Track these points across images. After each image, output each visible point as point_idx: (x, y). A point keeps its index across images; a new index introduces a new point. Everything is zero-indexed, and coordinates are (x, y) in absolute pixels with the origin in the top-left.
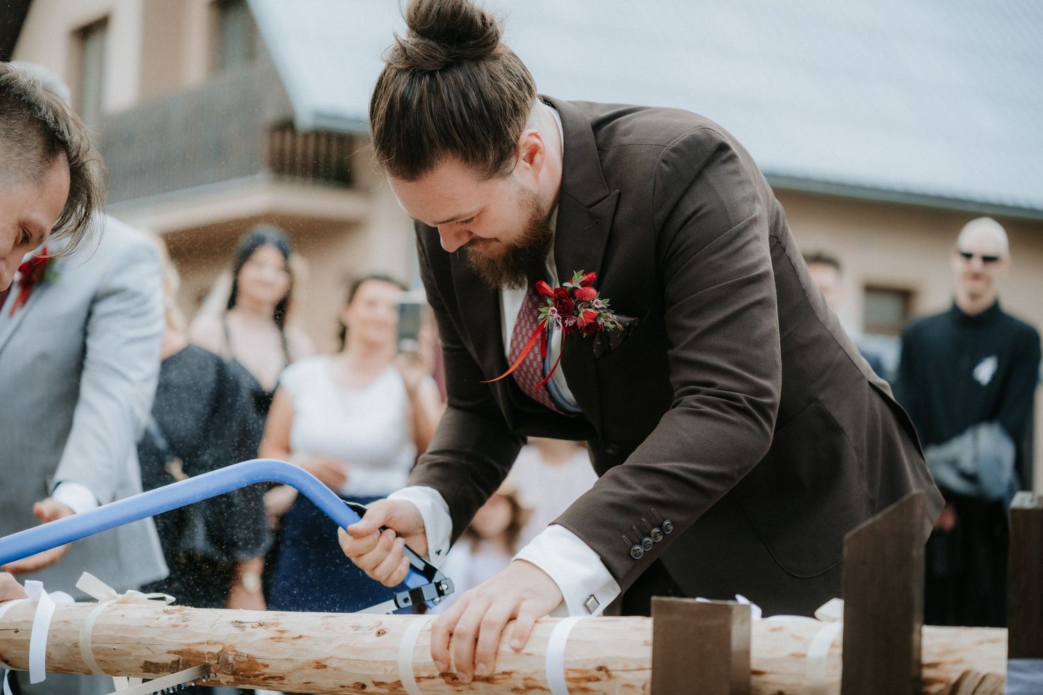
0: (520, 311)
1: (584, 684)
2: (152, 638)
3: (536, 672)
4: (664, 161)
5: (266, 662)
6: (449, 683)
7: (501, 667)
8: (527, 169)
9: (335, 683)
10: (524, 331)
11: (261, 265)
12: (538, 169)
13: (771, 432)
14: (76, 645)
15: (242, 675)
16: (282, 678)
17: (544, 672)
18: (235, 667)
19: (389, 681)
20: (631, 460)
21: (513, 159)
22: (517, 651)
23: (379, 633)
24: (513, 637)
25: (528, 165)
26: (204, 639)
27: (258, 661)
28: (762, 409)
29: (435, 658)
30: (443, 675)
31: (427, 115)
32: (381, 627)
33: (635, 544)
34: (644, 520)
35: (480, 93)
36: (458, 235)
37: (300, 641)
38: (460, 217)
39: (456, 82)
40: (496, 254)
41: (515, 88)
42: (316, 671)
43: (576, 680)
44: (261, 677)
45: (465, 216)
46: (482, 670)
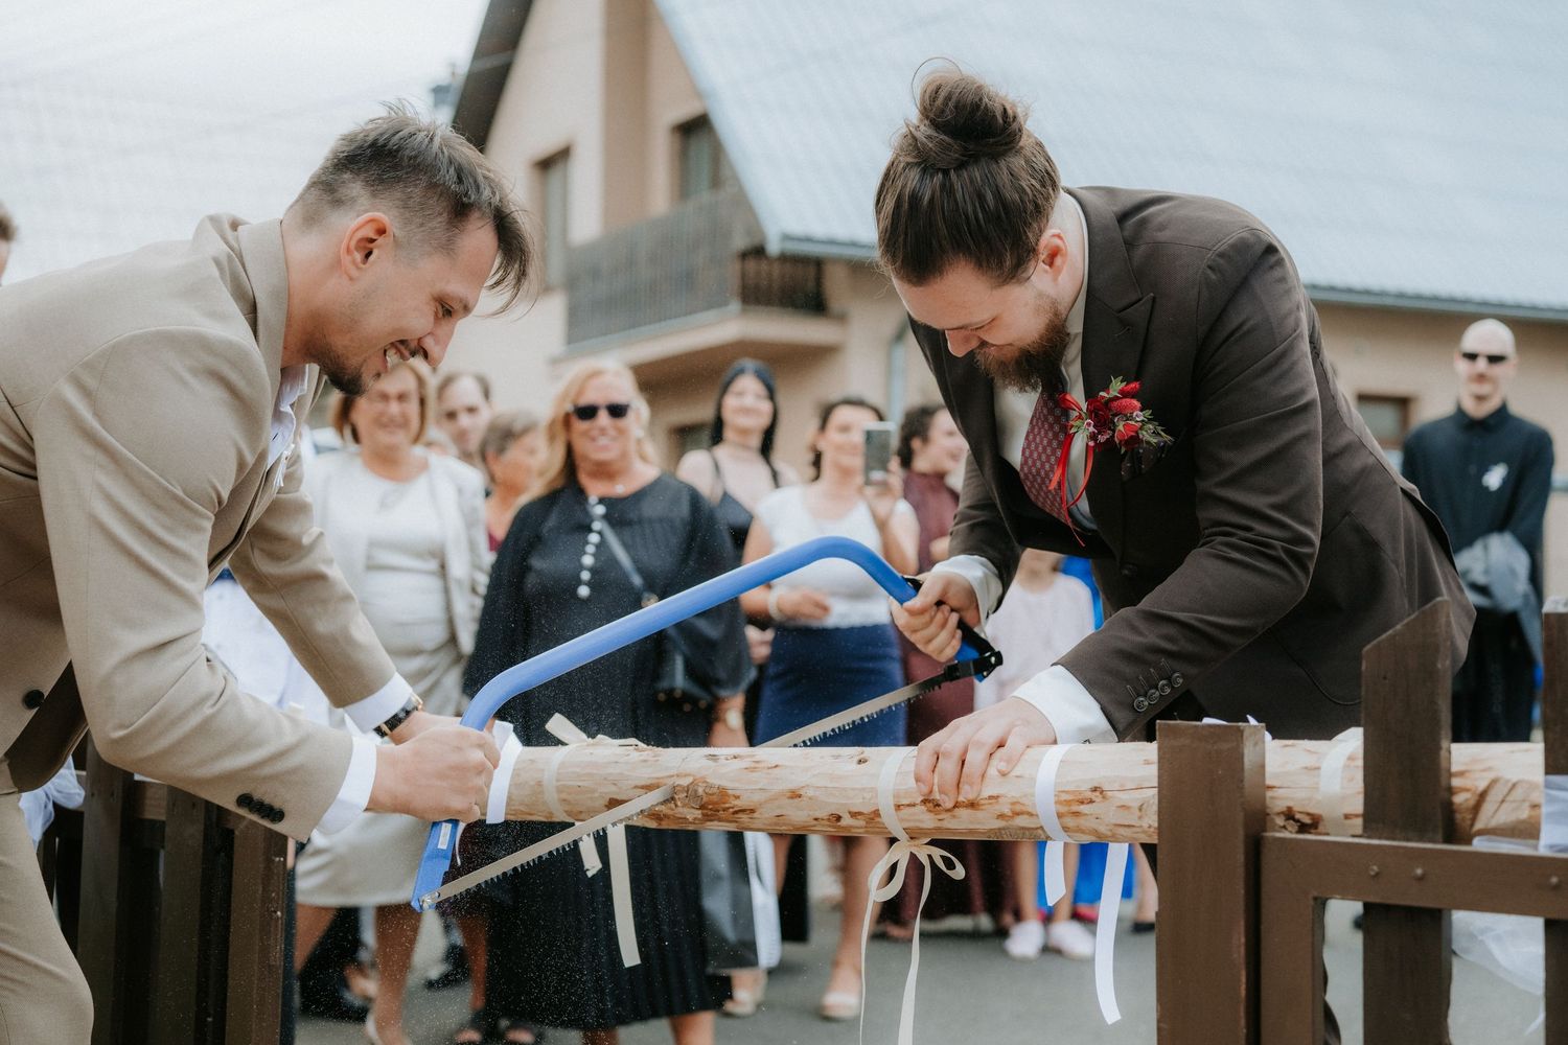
0: (1033, 417)
1: (1075, 808)
2: (621, 774)
3: (1025, 796)
4: (1210, 267)
5: (737, 793)
6: (930, 811)
7: (988, 791)
8: (1046, 272)
9: (809, 815)
10: (1038, 440)
11: (741, 394)
12: (1059, 272)
13: (1306, 584)
14: (539, 783)
15: (711, 809)
16: (753, 811)
17: (1033, 795)
18: (705, 799)
19: (866, 810)
20: (1146, 603)
21: (1032, 263)
22: (1004, 775)
23: (860, 762)
24: (1001, 760)
25: (1047, 267)
26: (674, 772)
27: (730, 792)
28: (1300, 560)
29: (918, 780)
30: (925, 802)
31: (939, 217)
32: (862, 756)
33: (1139, 695)
34: (1152, 670)
35: (998, 194)
36: (967, 340)
37: (776, 771)
38: (970, 325)
39: (971, 181)
40: (1009, 355)
41: (1038, 186)
42: (791, 801)
43: (1068, 803)
44: (731, 810)
45: (976, 324)
46: (968, 793)
